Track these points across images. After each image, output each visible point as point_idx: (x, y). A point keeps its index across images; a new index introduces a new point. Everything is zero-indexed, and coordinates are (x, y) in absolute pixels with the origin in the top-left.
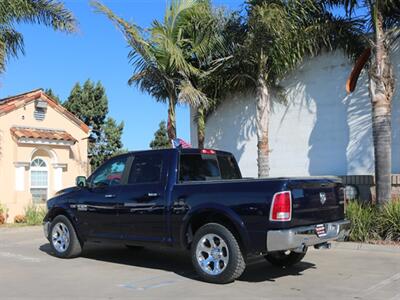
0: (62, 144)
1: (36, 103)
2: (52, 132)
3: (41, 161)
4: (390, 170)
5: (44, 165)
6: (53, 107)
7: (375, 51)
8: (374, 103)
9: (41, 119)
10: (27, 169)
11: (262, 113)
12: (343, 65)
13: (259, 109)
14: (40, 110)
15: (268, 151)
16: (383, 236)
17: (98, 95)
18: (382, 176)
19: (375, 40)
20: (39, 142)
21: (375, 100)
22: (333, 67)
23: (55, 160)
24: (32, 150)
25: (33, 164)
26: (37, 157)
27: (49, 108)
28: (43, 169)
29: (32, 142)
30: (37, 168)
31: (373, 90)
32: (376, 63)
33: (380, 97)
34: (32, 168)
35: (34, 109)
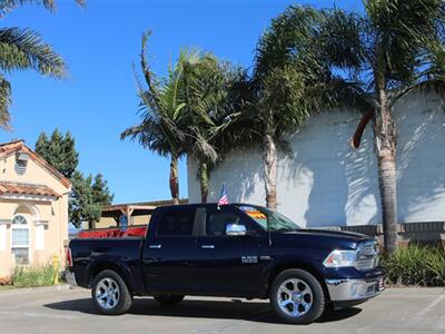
0: (44, 199)
1: (18, 155)
2: (33, 187)
3: (22, 218)
4: (396, 219)
5: (25, 222)
6: (34, 160)
7: (379, 111)
8: (380, 158)
9: (21, 172)
10: (8, 226)
11: (270, 167)
14: (21, 163)
15: (276, 205)
16: (394, 280)
17: (68, 146)
18: (390, 226)
20: (23, 198)
21: (381, 155)
22: (335, 124)
23: (38, 218)
24: (15, 206)
25: (14, 222)
26: (18, 214)
27: (30, 161)
28: (24, 226)
29: (15, 197)
30: (19, 226)
31: (379, 146)
32: (381, 122)
33: (385, 153)
34: (13, 226)
35: (15, 162)
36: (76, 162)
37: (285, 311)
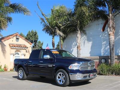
0: (23, 48)
1: (16, 37)
2: (21, 45)
3: (18, 53)
4: (114, 54)
5: (19, 54)
6: (21, 38)
7: (109, 20)
8: (109, 35)
9: (17, 41)
10: (14, 55)
12: (101, 24)
13: (77, 37)
14: (17, 39)
15: (80, 49)
16: (112, 73)
17: (35, 34)
18: (112, 56)
19: (109, 16)
20: (17, 48)
21: (109, 34)
22: (99, 24)
23: (22, 53)
24: (15, 50)
25: (15, 54)
26: (16, 52)
27: (20, 38)
28: (18, 55)
29: (15, 48)
30: (17, 55)
31: (109, 31)
32: (110, 23)
34: (15, 55)
36: (37, 38)
37: (59, 82)
